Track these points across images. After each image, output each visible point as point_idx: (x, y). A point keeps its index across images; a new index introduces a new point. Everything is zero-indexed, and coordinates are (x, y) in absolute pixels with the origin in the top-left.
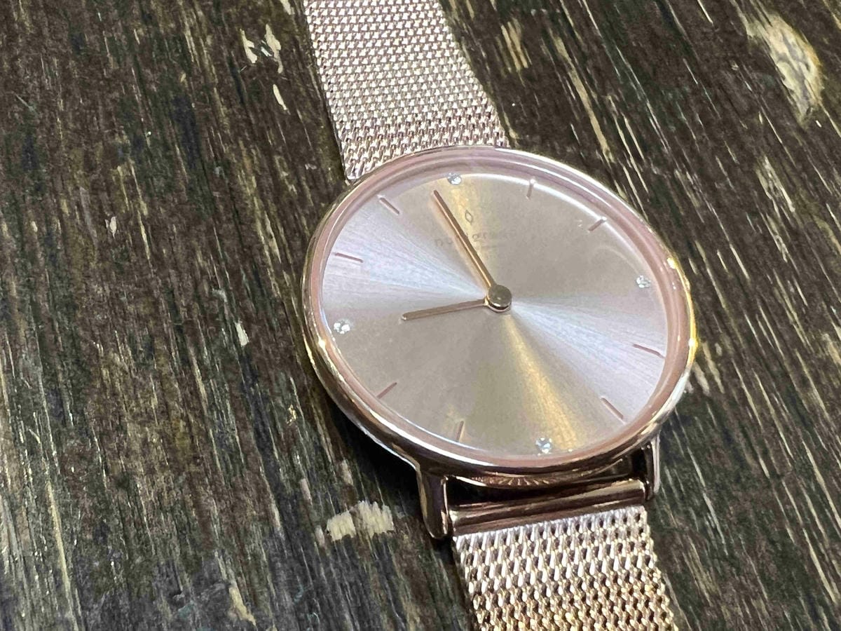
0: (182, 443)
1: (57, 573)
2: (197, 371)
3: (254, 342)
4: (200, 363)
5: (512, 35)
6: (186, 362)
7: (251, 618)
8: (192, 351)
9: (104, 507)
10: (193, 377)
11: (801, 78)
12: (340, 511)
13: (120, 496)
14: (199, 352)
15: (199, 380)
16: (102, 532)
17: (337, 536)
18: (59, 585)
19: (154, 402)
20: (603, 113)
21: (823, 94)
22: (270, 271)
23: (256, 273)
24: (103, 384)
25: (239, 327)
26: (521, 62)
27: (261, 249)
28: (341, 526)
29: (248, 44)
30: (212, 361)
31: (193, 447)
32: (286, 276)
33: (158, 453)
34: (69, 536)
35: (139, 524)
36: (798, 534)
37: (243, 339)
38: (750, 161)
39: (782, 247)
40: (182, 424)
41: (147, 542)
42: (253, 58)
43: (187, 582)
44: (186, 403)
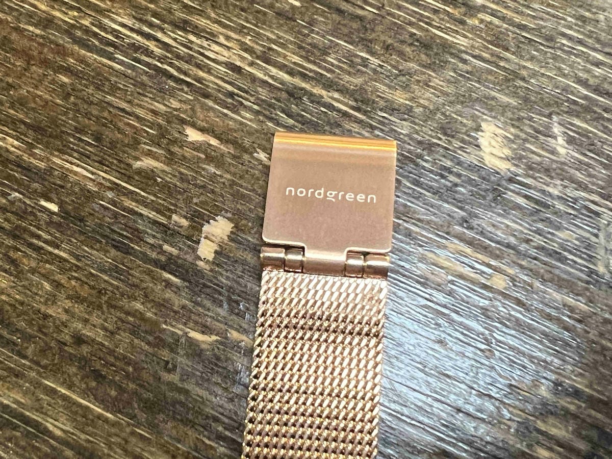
0: (85, 292)
1: (99, 417)
2: (50, 249)
3: (61, 204)
4: (46, 242)
6: (38, 249)
7: (214, 338)
8: (35, 241)
9: (83, 362)
10: (51, 253)
12: (198, 242)
13: (85, 349)
14: (39, 237)
15: (56, 251)
16: (98, 376)
17: (211, 257)
18: (106, 420)
19: (47, 286)
22: (25, 157)
23: (19, 166)
24: (11, 305)
25: (43, 203)
27: (7, 150)
28: (206, 250)
30: (51, 234)
31: (93, 288)
32: (37, 151)
33: (78, 309)
34: (84, 394)
35: (111, 352)
36: (419, 27)
37: (54, 208)
40: (73, 282)
41: (125, 357)
43: (165, 354)
44: (63, 270)
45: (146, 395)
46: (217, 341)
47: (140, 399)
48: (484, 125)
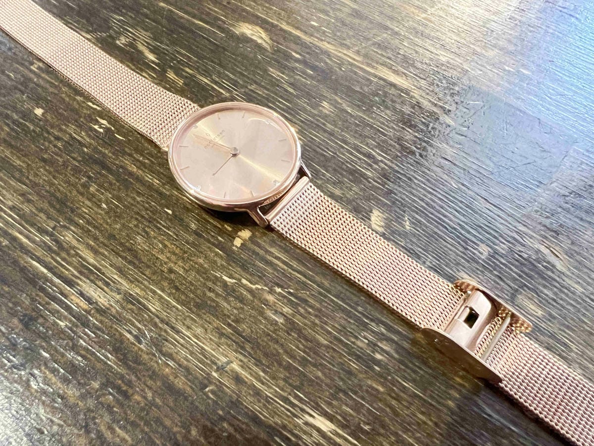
0: (177, 251)
1: (174, 307)
2: (165, 230)
3: (173, 211)
4: (164, 226)
5: (171, 75)
6: (159, 229)
7: (234, 281)
8: (159, 225)
9: (171, 282)
10: (165, 232)
11: (262, 38)
12: (234, 238)
13: (172, 276)
14: (160, 224)
15: (167, 231)
16: (177, 289)
17: (239, 245)
18: (177, 309)
19: (161, 246)
20: (216, 83)
21: (270, 38)
22: (161, 188)
23: (157, 192)
24: (142, 251)
25: (166, 210)
26: (181, 82)
27: (153, 184)
28: (238, 242)
29: (96, 127)
30: (166, 224)
31: (181, 249)
32: (167, 187)
33: (173, 258)
34: (169, 295)
35: (185, 279)
36: (351, 164)
37: (170, 212)
38: (266, 71)
39: (291, 90)
40: (173, 246)
41: (191, 282)
42: (101, 130)
43: (210, 284)
44: (169, 240)
45: (198, 300)
46: (235, 283)
47: (195, 302)
48: (374, 211)
